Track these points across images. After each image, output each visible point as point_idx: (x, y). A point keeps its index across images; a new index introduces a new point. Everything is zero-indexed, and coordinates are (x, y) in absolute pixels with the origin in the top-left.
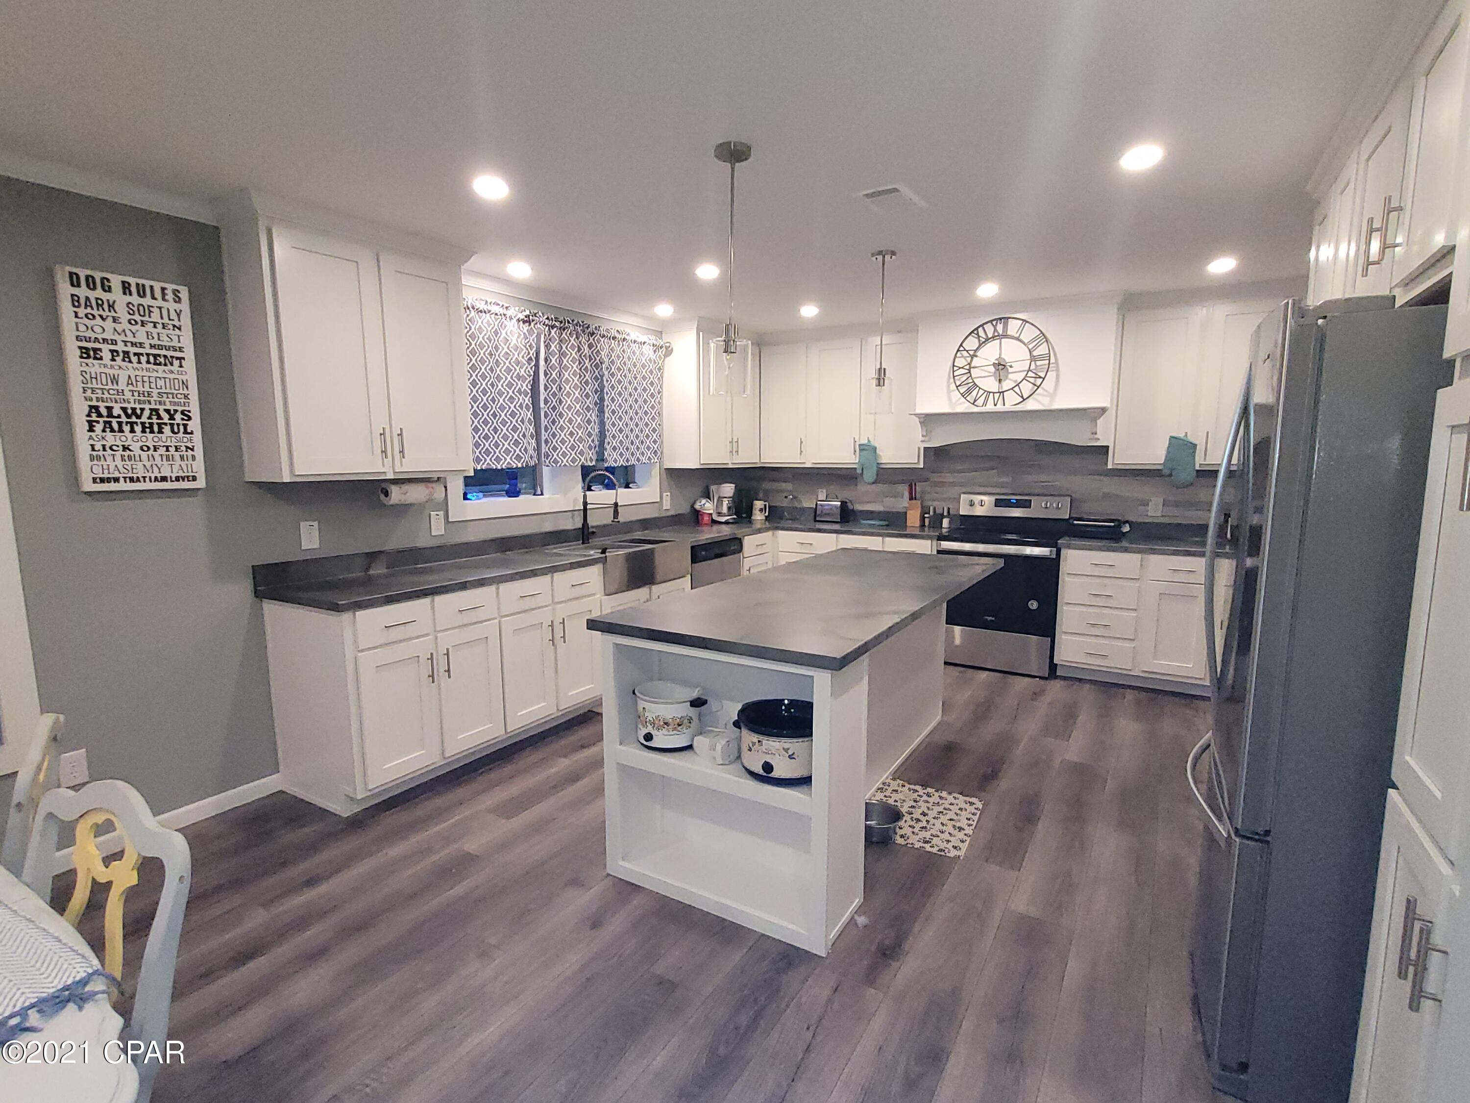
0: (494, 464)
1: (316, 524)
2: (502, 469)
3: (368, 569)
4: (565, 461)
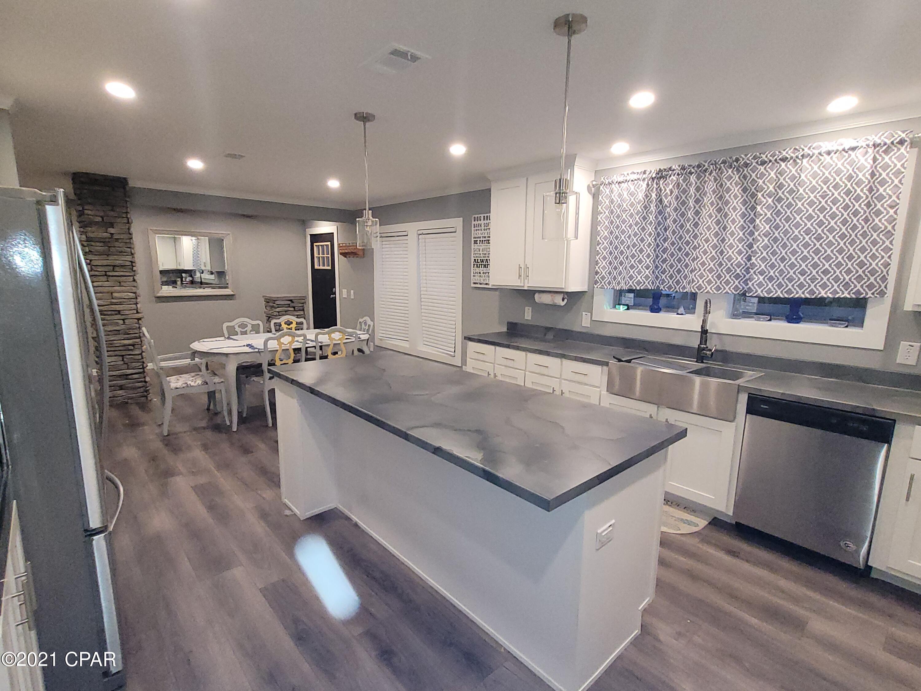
0: (635, 286)
1: (531, 308)
2: (640, 290)
3: (545, 335)
4: (727, 288)
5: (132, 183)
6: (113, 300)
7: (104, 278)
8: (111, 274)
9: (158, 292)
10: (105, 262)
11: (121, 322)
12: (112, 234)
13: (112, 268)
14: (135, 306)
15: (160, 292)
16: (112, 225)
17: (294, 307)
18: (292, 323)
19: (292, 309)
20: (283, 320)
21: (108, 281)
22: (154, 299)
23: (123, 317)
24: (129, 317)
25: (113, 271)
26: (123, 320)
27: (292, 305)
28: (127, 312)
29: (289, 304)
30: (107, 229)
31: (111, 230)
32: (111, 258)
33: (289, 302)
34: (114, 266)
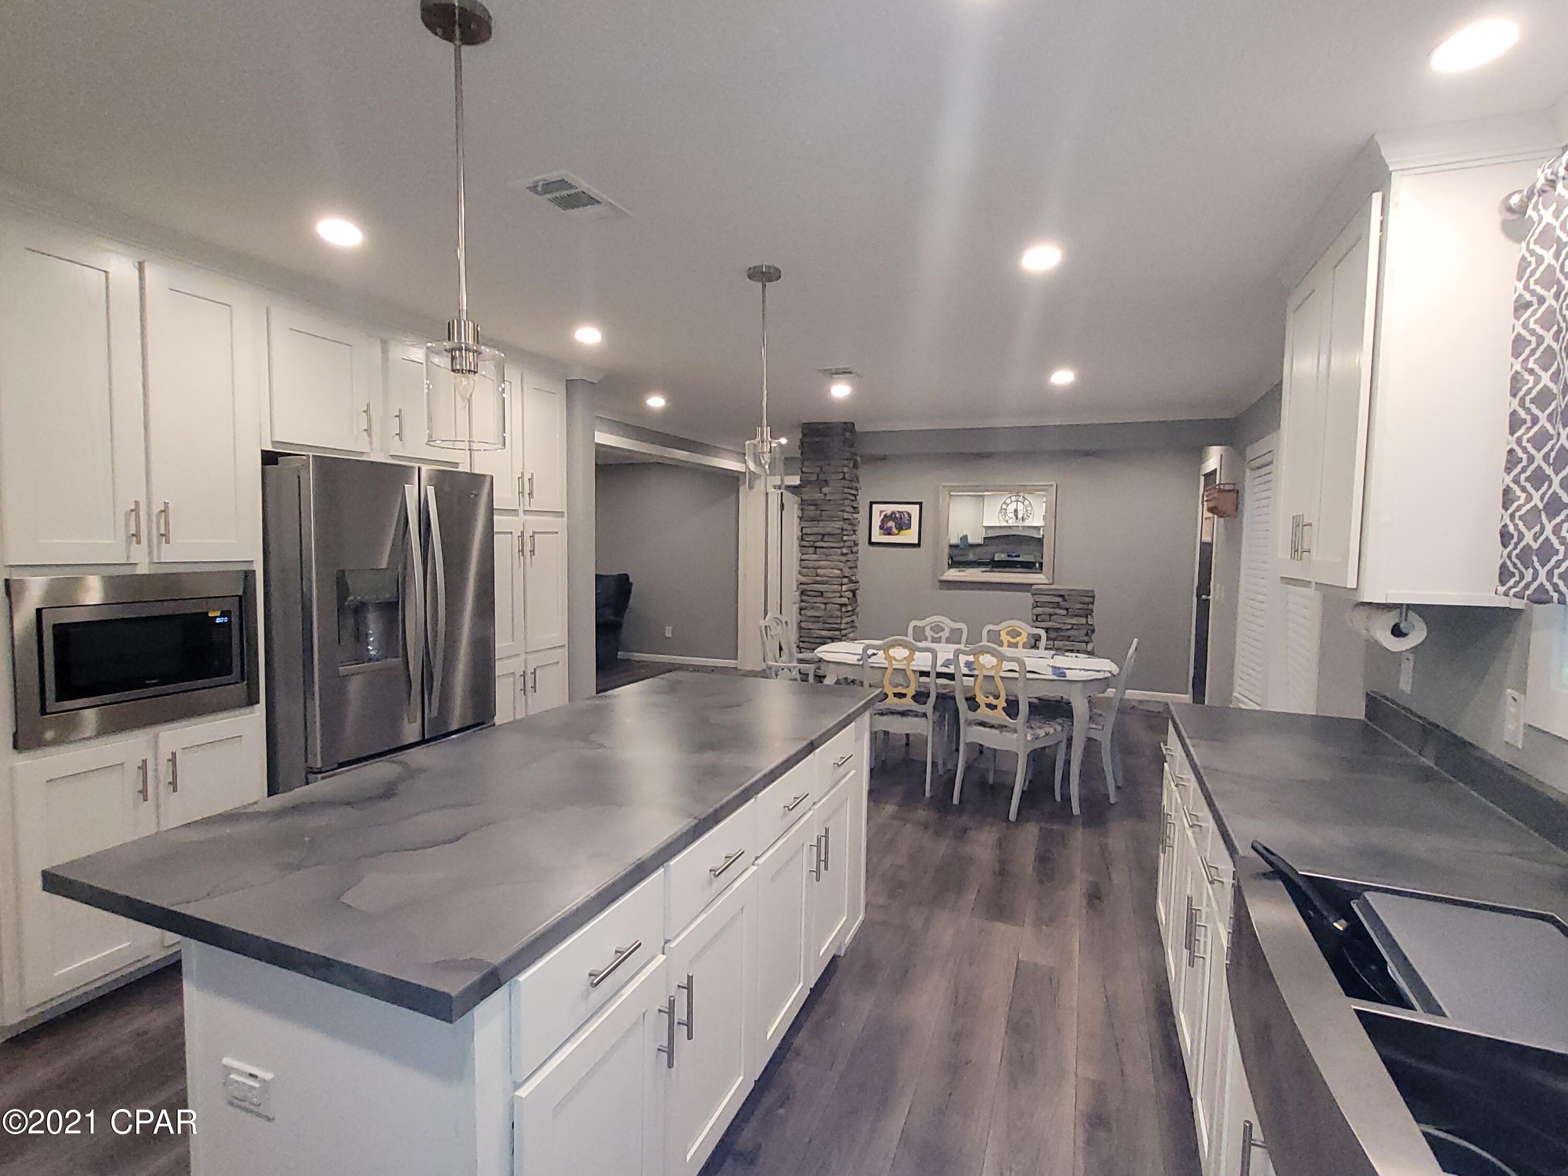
5: (858, 428)
6: (818, 579)
7: (811, 550)
8: (818, 544)
9: (942, 575)
10: (815, 530)
11: (823, 606)
12: (825, 495)
13: (820, 537)
14: (840, 587)
15: (946, 574)
16: (826, 483)
17: (1067, 609)
18: (1019, 634)
19: (1064, 612)
20: (1003, 628)
21: (815, 554)
22: (938, 584)
23: (826, 601)
24: (831, 600)
25: (822, 540)
26: (825, 604)
27: (1063, 604)
28: (830, 595)
29: (1058, 603)
30: (821, 489)
31: (825, 490)
32: (822, 524)
33: (1060, 599)
34: (823, 535)
